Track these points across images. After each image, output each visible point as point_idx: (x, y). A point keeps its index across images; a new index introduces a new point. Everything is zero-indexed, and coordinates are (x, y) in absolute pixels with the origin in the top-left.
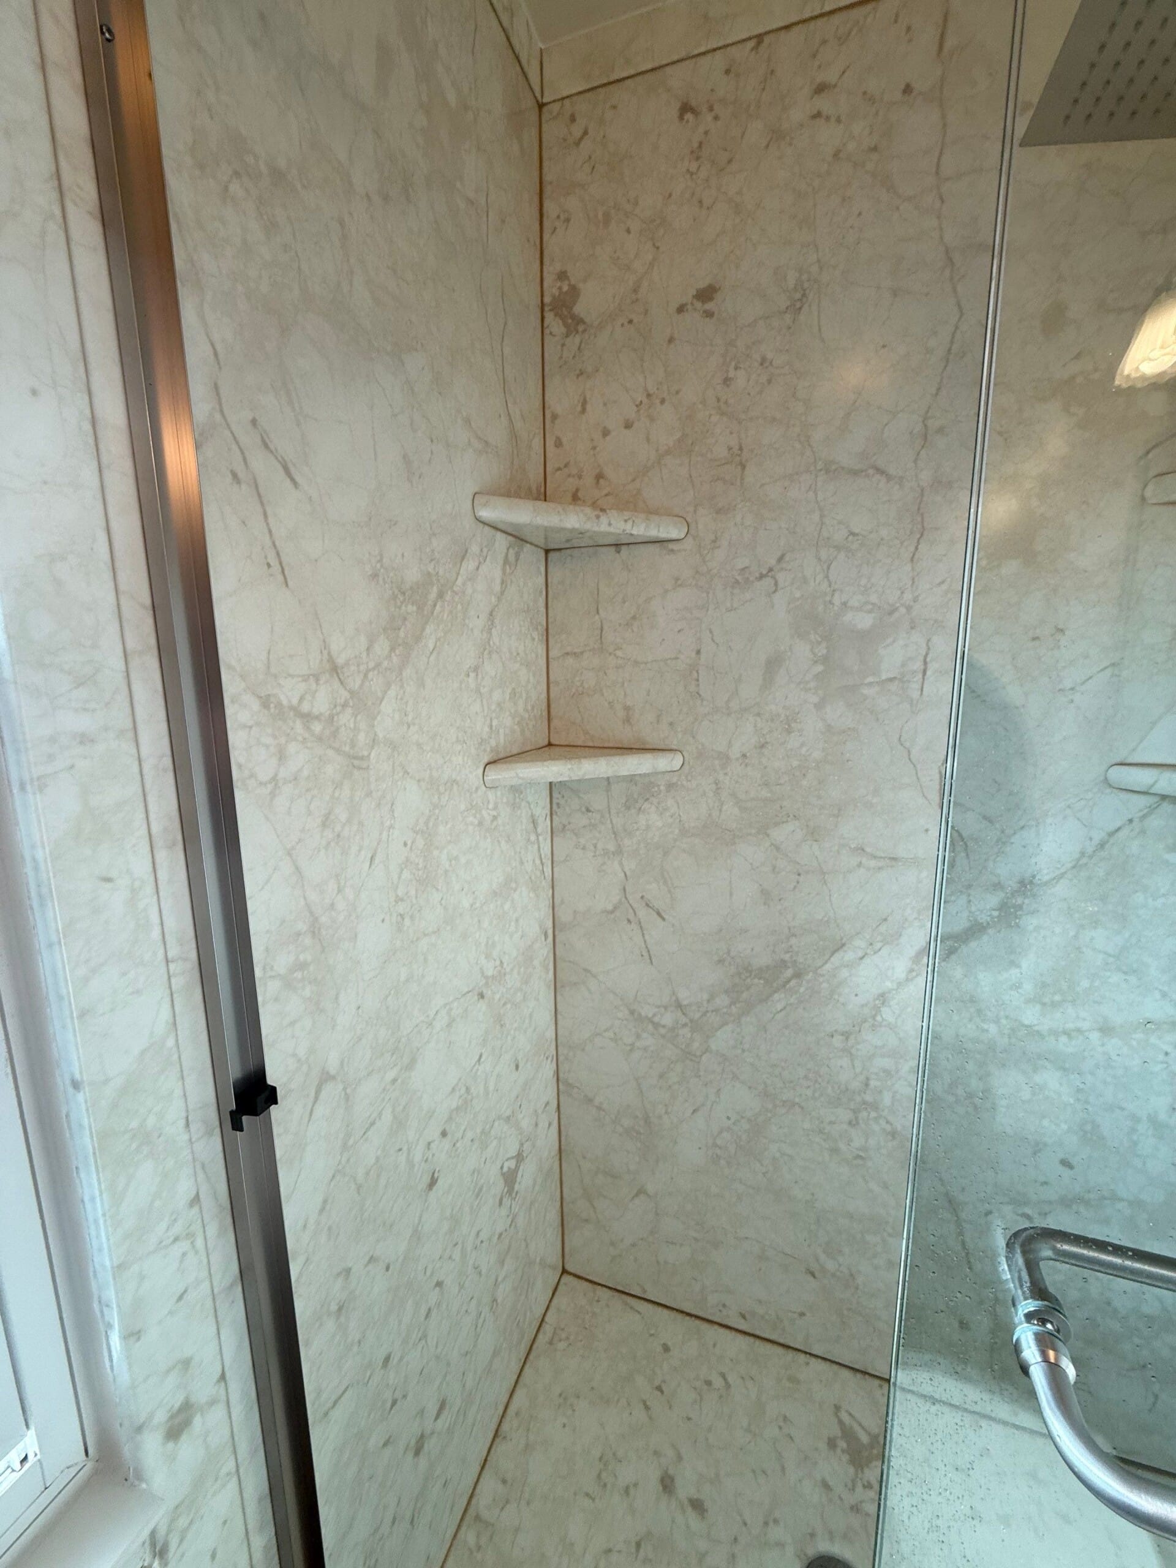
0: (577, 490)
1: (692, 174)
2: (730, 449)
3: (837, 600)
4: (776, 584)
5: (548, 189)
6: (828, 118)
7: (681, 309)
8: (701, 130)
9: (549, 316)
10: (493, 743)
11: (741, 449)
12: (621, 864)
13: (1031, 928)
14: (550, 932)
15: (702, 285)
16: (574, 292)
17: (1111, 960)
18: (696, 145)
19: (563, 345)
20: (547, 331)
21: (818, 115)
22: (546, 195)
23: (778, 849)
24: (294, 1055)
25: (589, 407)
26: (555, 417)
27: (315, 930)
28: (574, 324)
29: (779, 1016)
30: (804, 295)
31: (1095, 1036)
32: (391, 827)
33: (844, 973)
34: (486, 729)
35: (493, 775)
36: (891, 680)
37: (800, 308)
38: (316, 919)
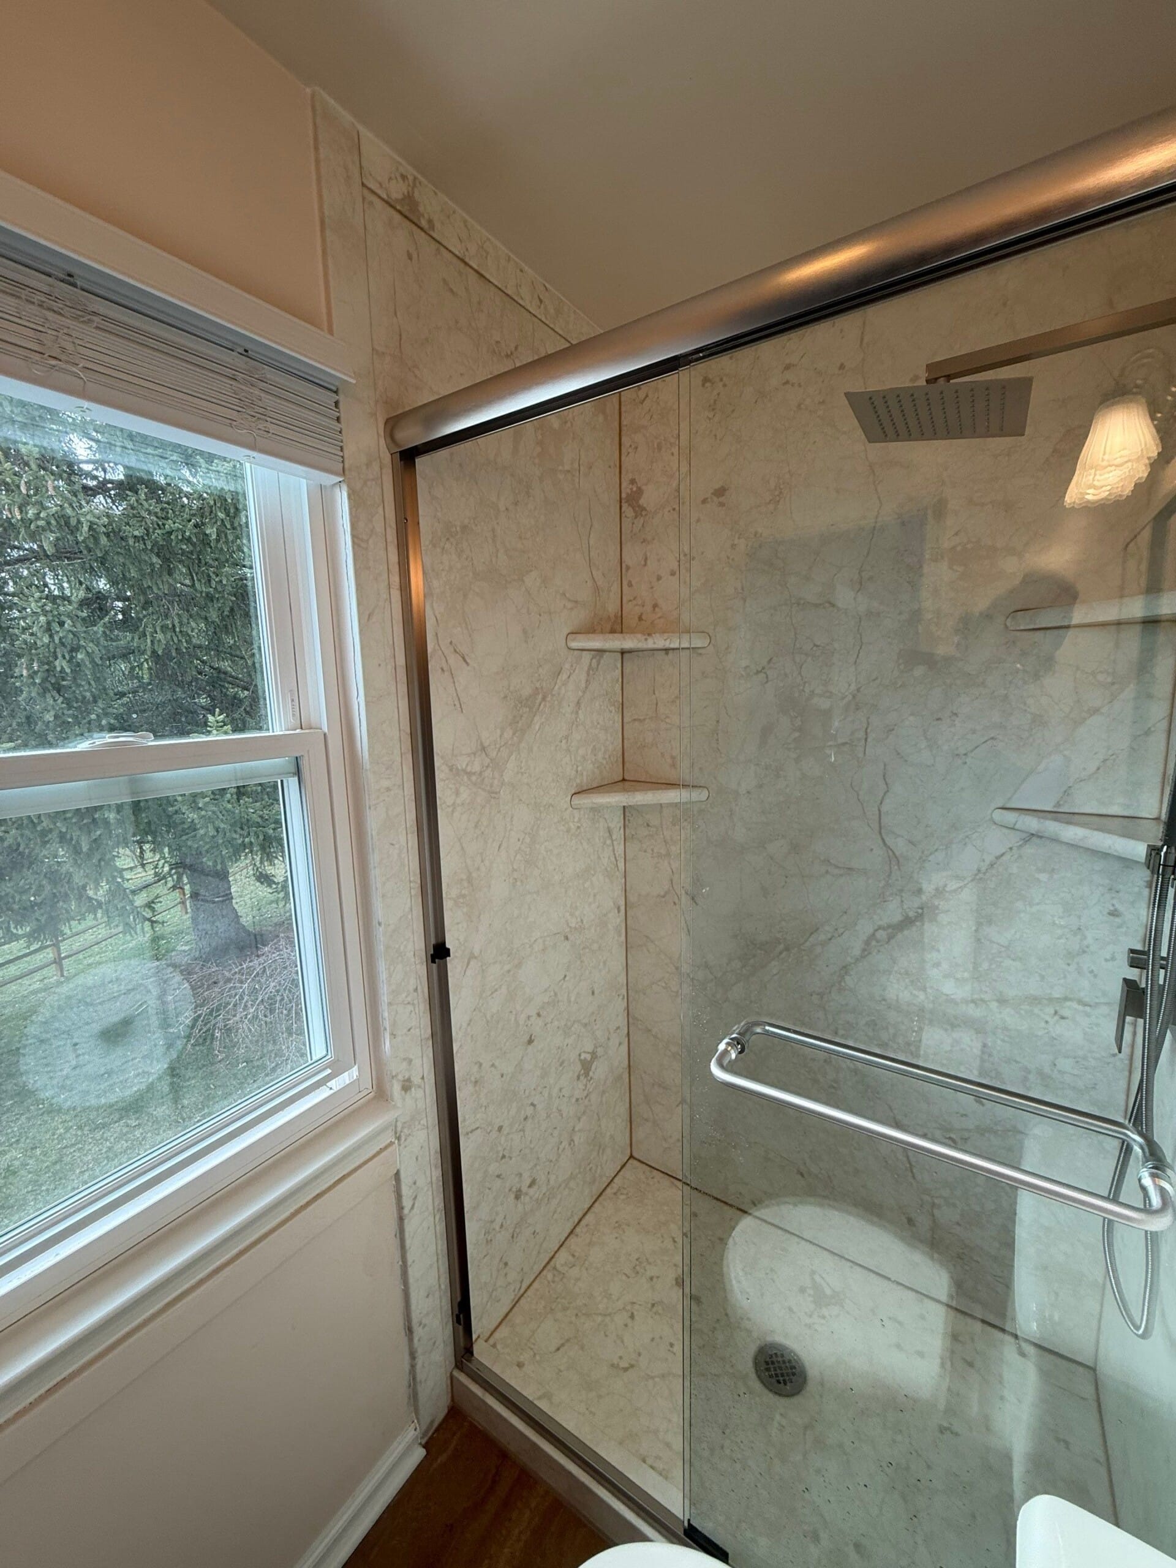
0: (642, 614)
1: (710, 419)
2: (736, 589)
3: (807, 690)
4: (767, 677)
5: (624, 429)
6: (793, 385)
7: (704, 501)
8: (715, 393)
9: (625, 506)
10: (578, 781)
11: (743, 589)
12: (669, 863)
13: (945, 923)
14: (623, 908)
15: (717, 486)
16: (640, 491)
17: (1003, 949)
18: (712, 401)
19: (633, 523)
20: (623, 515)
21: (787, 382)
22: (623, 433)
23: (772, 858)
24: (458, 940)
25: (649, 562)
26: (628, 568)
27: (470, 880)
28: (640, 511)
29: (776, 977)
30: (781, 493)
31: (994, 1005)
32: (511, 830)
33: (818, 949)
34: (574, 773)
35: (577, 801)
36: (844, 744)
37: (779, 501)
38: (470, 873)
